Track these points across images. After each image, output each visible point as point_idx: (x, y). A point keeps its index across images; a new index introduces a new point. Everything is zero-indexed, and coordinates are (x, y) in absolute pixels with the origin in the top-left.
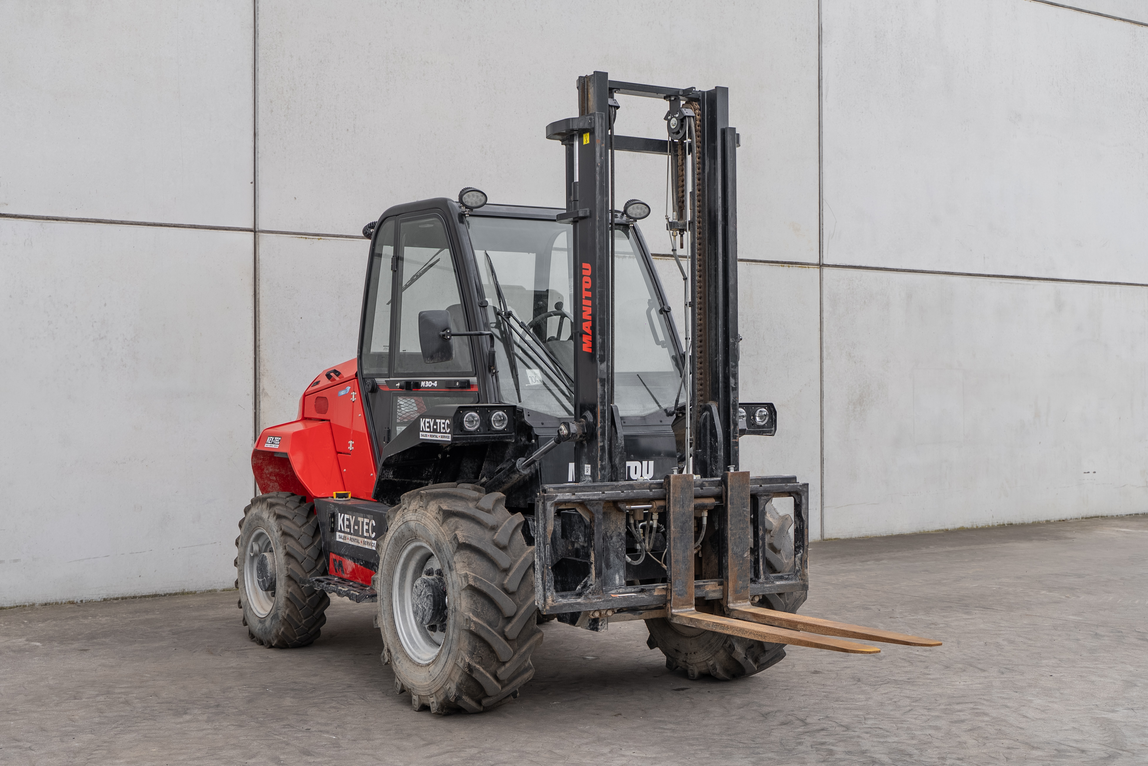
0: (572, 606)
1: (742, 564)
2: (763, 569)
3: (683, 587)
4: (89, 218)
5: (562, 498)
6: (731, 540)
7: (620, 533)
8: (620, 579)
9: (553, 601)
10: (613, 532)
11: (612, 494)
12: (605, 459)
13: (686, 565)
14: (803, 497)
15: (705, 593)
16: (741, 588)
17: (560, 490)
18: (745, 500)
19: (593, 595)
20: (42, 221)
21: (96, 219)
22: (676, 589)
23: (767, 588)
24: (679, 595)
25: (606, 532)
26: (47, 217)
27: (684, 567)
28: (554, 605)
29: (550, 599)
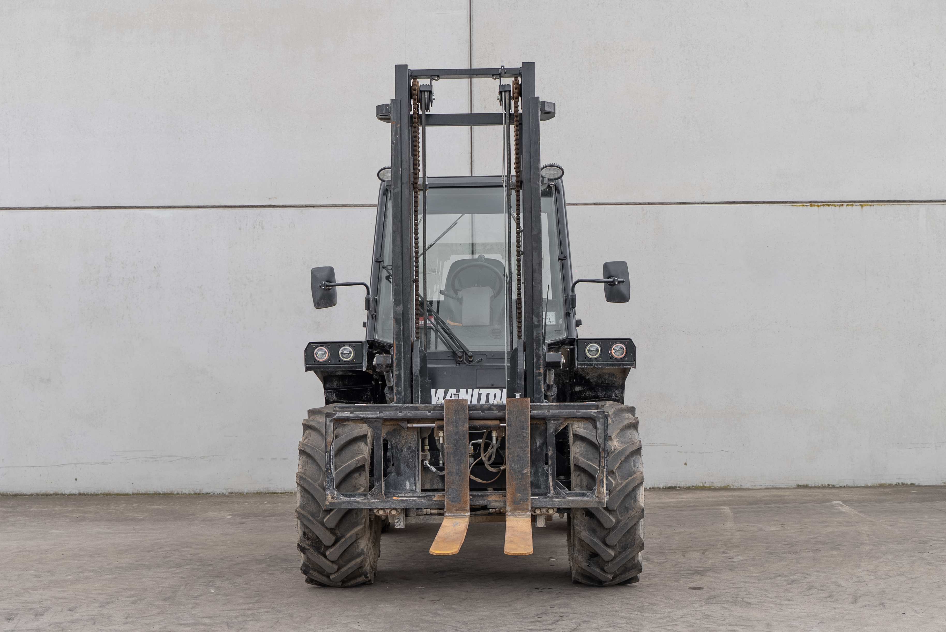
0: (350, 504)
1: (521, 479)
2: (553, 485)
3: (456, 495)
4: (337, 204)
5: (340, 415)
6: (508, 457)
7: (411, 447)
8: (410, 485)
9: (333, 498)
10: (403, 446)
11: (389, 414)
12: (401, 386)
13: (460, 476)
14: (598, 423)
15: (487, 502)
16: (520, 500)
17: (345, 409)
18: (525, 423)
19: (372, 496)
20: (302, 208)
21: (342, 205)
22: (450, 496)
23: (556, 502)
24: (452, 501)
25: (396, 445)
26: (306, 205)
27: (457, 478)
28: (334, 501)
29: (330, 496)
